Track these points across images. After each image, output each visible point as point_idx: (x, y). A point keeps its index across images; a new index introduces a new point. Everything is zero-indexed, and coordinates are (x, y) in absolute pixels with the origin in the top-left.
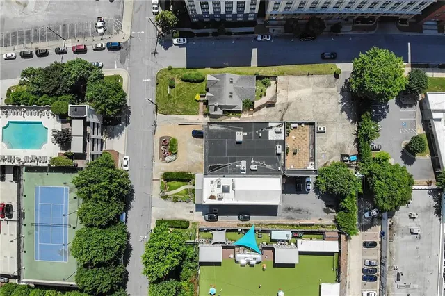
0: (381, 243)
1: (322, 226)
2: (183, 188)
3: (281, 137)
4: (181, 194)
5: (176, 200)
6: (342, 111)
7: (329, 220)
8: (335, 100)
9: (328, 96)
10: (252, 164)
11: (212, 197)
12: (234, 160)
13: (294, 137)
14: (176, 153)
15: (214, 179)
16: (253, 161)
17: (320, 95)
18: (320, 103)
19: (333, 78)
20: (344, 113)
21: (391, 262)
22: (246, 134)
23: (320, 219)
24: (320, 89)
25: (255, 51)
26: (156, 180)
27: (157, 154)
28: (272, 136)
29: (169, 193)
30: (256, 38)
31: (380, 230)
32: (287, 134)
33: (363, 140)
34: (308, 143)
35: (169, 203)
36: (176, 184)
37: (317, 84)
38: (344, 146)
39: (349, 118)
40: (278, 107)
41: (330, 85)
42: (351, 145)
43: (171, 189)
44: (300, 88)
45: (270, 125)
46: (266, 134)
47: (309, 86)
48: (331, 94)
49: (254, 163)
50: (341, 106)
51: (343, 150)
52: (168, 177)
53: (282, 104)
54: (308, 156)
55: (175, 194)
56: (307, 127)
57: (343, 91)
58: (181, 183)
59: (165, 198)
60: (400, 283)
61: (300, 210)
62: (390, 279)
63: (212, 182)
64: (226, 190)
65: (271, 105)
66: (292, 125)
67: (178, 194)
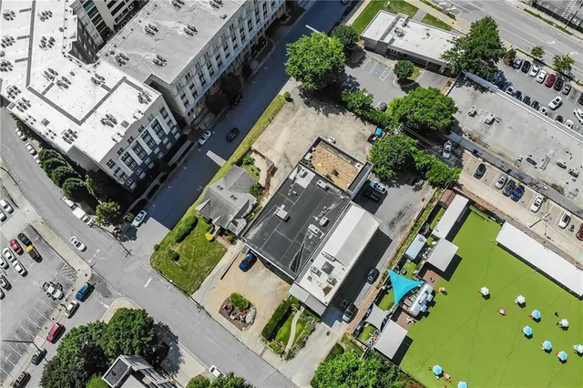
0: (484, 160)
1: (431, 201)
2: (294, 325)
3: (311, 175)
4: (300, 332)
5: (302, 344)
6: (327, 116)
7: (429, 192)
8: (311, 115)
9: (303, 119)
10: (319, 221)
11: (327, 290)
12: (302, 236)
13: (320, 165)
14: (250, 304)
15: (308, 273)
16: (317, 219)
17: (298, 123)
18: (305, 128)
19: (290, 104)
20: (330, 115)
21: (510, 160)
22: (283, 206)
23: (423, 200)
24: (292, 121)
25: (210, 154)
26: (264, 351)
27: (233, 329)
28: (304, 183)
29: (289, 346)
30: (200, 145)
31: (470, 153)
32: (312, 168)
33: (365, 112)
34: (334, 156)
35: (301, 354)
36: (283, 330)
37: (286, 120)
38: (360, 133)
39: (337, 114)
40: (280, 167)
41: (294, 110)
42: (364, 127)
43: (286, 340)
44: (277, 137)
45: (292, 177)
46: (298, 187)
47: (281, 128)
48: (304, 114)
49: (320, 218)
50: (321, 113)
51: (364, 137)
52: (270, 334)
53: (280, 161)
54: (348, 164)
55: (295, 340)
56: (318, 147)
57: (307, 103)
58: (287, 323)
59: (291, 356)
60: (540, 164)
61: (400, 213)
62: (529, 171)
63: (310, 278)
64: (329, 269)
65: (272, 171)
66: (307, 158)
67: (297, 336)
